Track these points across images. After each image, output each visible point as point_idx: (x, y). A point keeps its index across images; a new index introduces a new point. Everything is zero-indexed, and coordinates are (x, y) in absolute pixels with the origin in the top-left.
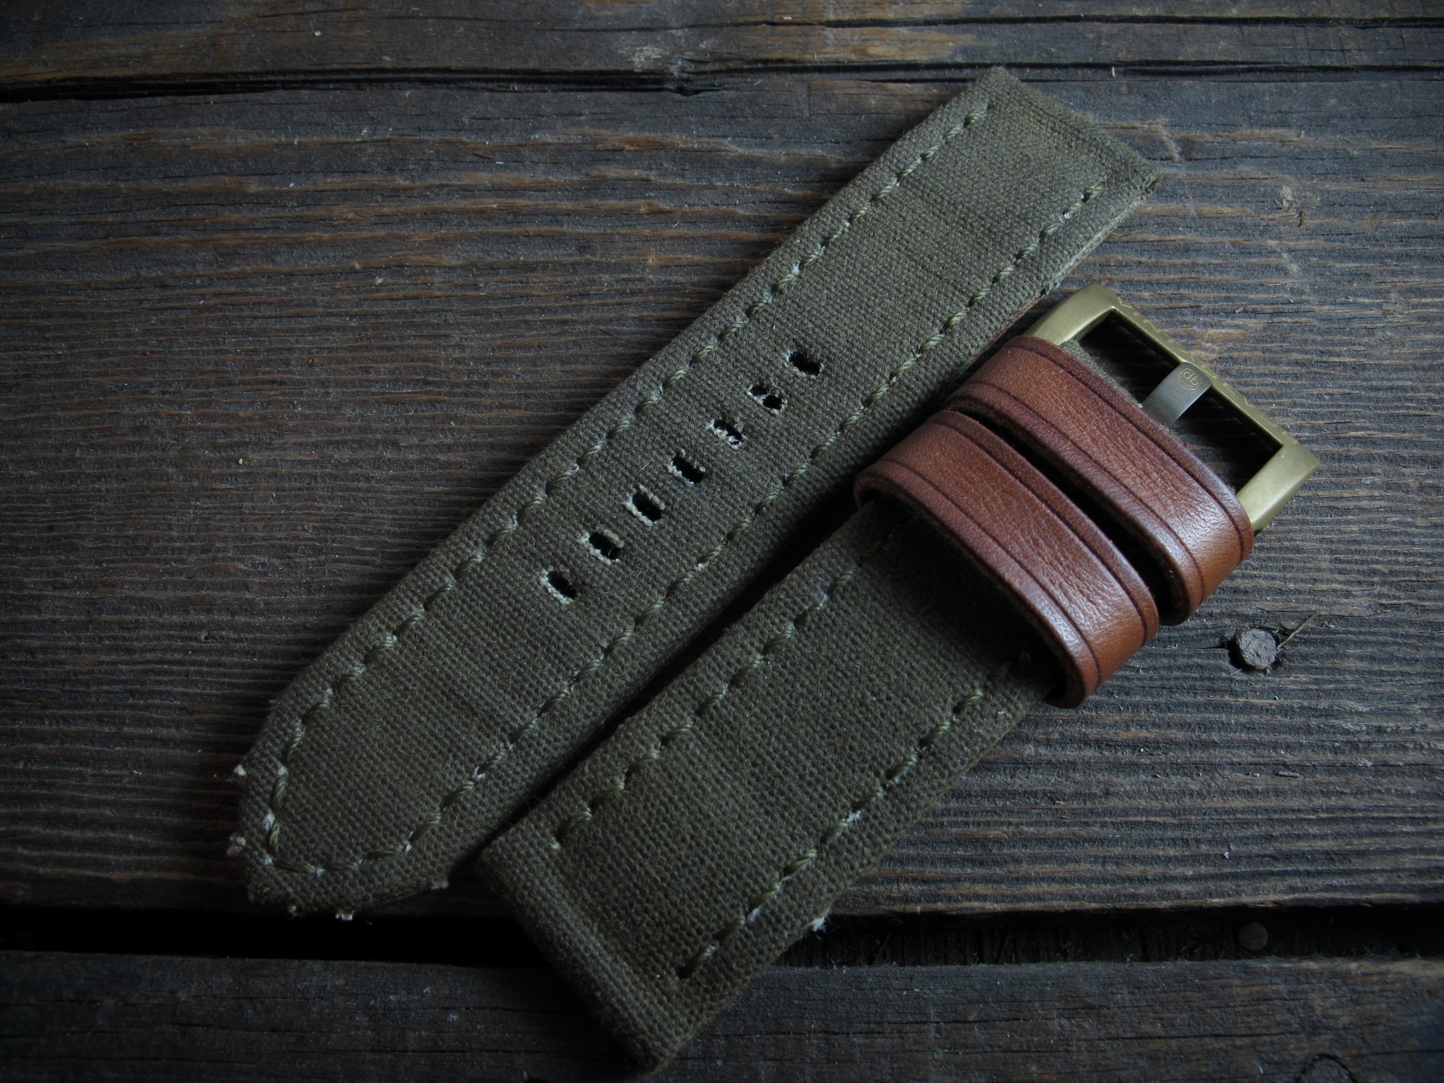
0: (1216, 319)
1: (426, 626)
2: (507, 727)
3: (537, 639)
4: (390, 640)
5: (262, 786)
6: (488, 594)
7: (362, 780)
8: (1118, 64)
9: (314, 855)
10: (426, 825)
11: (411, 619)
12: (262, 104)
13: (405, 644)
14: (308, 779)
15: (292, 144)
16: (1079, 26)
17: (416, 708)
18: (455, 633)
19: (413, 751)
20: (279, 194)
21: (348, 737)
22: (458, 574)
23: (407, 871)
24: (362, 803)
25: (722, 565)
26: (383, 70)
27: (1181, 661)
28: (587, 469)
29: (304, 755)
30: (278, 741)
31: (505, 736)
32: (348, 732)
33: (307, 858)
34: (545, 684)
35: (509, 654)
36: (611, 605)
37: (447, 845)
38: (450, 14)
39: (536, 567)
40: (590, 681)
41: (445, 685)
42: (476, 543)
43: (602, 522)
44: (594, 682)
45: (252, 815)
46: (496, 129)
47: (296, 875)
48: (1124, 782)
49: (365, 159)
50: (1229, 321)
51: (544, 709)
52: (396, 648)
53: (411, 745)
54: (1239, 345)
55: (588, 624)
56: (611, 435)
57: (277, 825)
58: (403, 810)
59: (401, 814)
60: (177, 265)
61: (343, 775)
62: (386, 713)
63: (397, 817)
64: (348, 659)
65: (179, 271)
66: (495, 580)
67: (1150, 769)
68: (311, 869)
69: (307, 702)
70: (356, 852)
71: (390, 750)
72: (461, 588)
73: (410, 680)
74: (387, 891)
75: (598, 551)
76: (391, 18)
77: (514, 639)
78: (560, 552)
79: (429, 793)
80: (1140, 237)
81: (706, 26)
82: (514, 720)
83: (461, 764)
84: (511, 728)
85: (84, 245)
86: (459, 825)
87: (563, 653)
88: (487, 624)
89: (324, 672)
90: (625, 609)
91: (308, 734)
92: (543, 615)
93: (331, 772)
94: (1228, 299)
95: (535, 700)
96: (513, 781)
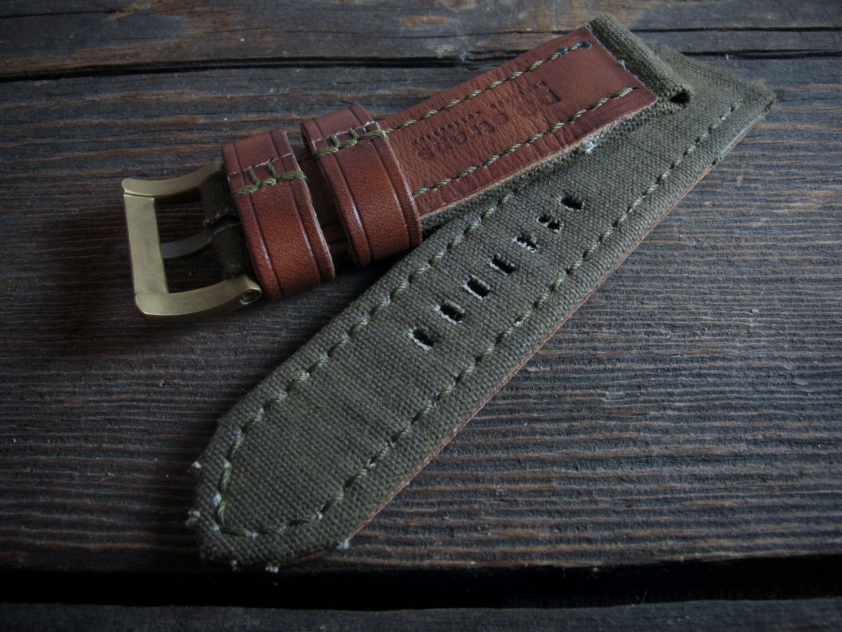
0: (817, 185)
1: (329, 366)
2: (390, 431)
3: (408, 372)
4: (305, 376)
5: (213, 476)
6: (372, 344)
7: (286, 470)
8: (730, 53)
9: (251, 524)
10: (333, 500)
11: (319, 362)
12: (207, 77)
13: (315, 378)
14: (246, 470)
15: (226, 98)
16: (704, 33)
17: (324, 420)
18: (350, 370)
19: (322, 449)
20: (218, 124)
21: (275, 440)
22: (350, 333)
23: (320, 533)
24: (286, 486)
25: (533, 323)
26: (283, 59)
27: (835, 388)
28: (435, 267)
29: (243, 453)
30: (224, 444)
31: (389, 438)
32: (275, 437)
33: (245, 526)
34: (416, 402)
35: (389, 383)
36: (458, 350)
37: (349, 514)
38: (323, 30)
39: (405, 327)
40: (447, 399)
41: (345, 404)
42: (363, 313)
43: (449, 298)
44: (450, 400)
45: (205, 496)
46: (354, 88)
47: (236, 538)
48: (811, 468)
49: (272, 105)
50: (825, 186)
51: (416, 419)
52: (309, 381)
53: (321, 446)
54: (834, 200)
55: (444, 362)
56: (449, 246)
57: (223, 502)
58: (317, 490)
59: (315, 493)
60: (152, 163)
61: (272, 467)
62: (302, 424)
63: (312, 495)
64: (275, 389)
65: (153, 167)
66: (377, 335)
67: (828, 458)
68: (248, 533)
69: (246, 417)
70: (281, 521)
71: (306, 449)
72: (353, 342)
73: (319, 402)
74: (305, 548)
75: (447, 317)
76: (286, 32)
77: (392, 373)
78: (421, 317)
79: (335, 478)
80: (761, 142)
81: (479, 34)
82: (395, 426)
83: (358, 457)
84: (393, 432)
85: (92, 154)
86: (358, 500)
87: (427, 381)
88: (373, 364)
89: (257, 397)
90: (469, 352)
91: (246, 439)
92: (412, 357)
93: (263, 465)
94: (823, 174)
95: (409, 413)
96: (396, 468)
